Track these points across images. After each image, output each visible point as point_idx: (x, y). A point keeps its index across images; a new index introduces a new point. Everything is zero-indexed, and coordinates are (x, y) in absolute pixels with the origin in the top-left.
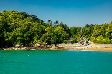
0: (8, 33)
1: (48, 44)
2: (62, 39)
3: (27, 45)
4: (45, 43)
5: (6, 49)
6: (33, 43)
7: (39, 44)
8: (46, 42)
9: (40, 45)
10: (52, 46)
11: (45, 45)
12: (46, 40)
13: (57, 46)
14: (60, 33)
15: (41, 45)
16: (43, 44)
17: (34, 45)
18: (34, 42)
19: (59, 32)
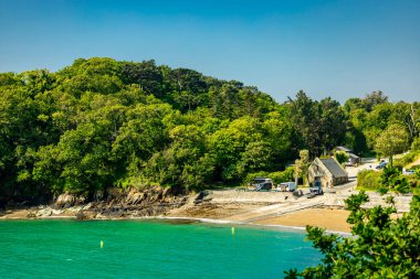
0: (30, 152)
1: (171, 193)
2: (239, 168)
3: (99, 194)
4: (159, 189)
5: (16, 213)
6: (121, 187)
7: (141, 191)
8: (163, 184)
9: (142, 195)
10: (185, 200)
11: (160, 197)
12: (163, 175)
13: (207, 197)
14: (236, 144)
15: (145, 195)
16: (154, 193)
17: (125, 195)
18: (124, 184)
19: (234, 140)
